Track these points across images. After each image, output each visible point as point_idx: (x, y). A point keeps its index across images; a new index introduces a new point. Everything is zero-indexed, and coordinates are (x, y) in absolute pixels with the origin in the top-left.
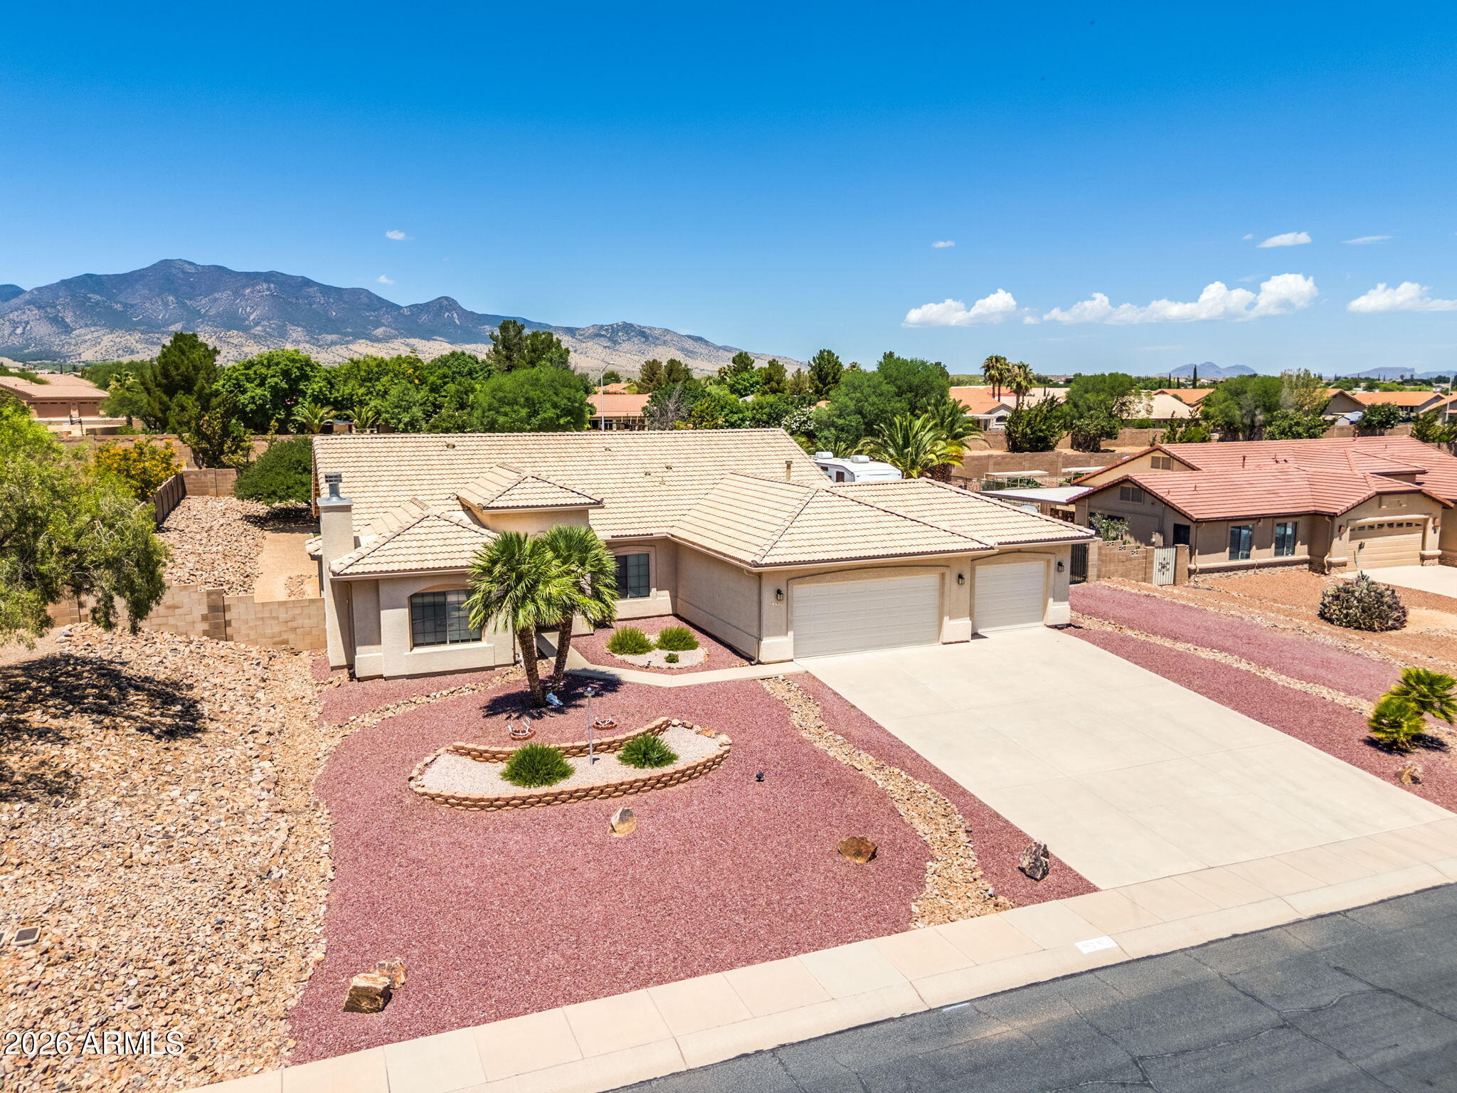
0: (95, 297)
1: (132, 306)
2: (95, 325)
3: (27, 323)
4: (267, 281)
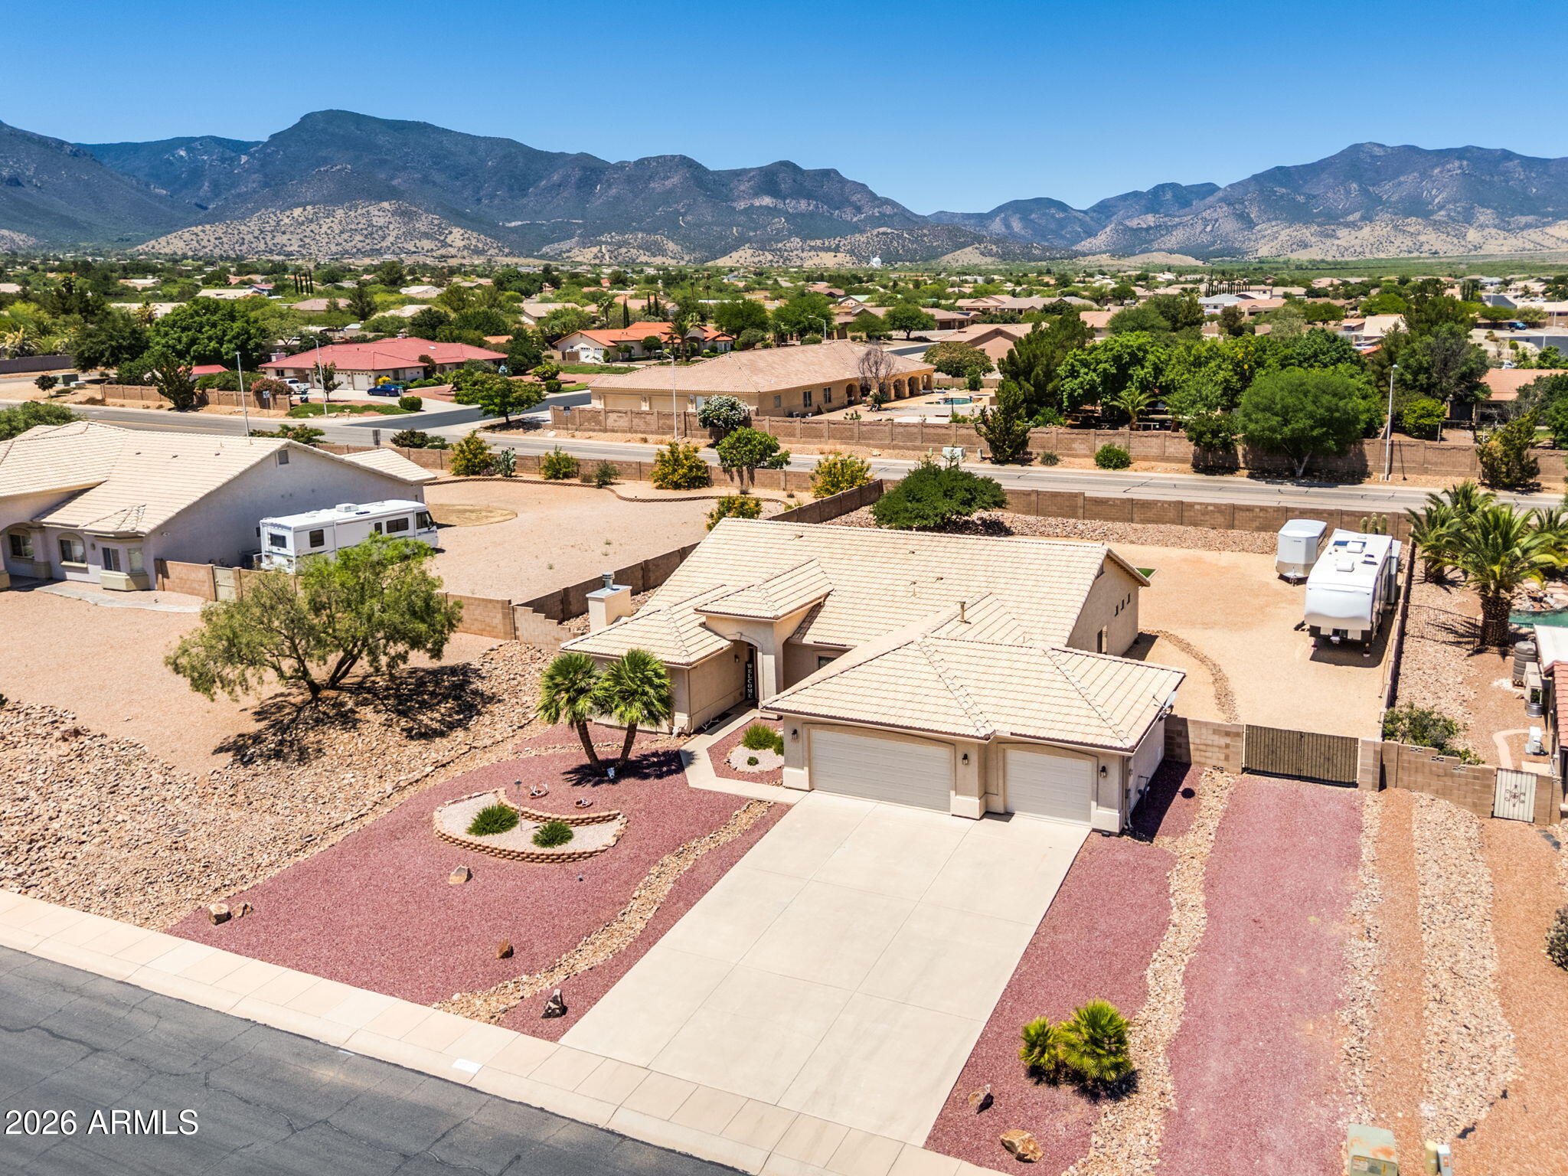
0: (1281, 190)
1: (1315, 197)
2: (1277, 219)
3: (1217, 220)
4: (1460, 158)
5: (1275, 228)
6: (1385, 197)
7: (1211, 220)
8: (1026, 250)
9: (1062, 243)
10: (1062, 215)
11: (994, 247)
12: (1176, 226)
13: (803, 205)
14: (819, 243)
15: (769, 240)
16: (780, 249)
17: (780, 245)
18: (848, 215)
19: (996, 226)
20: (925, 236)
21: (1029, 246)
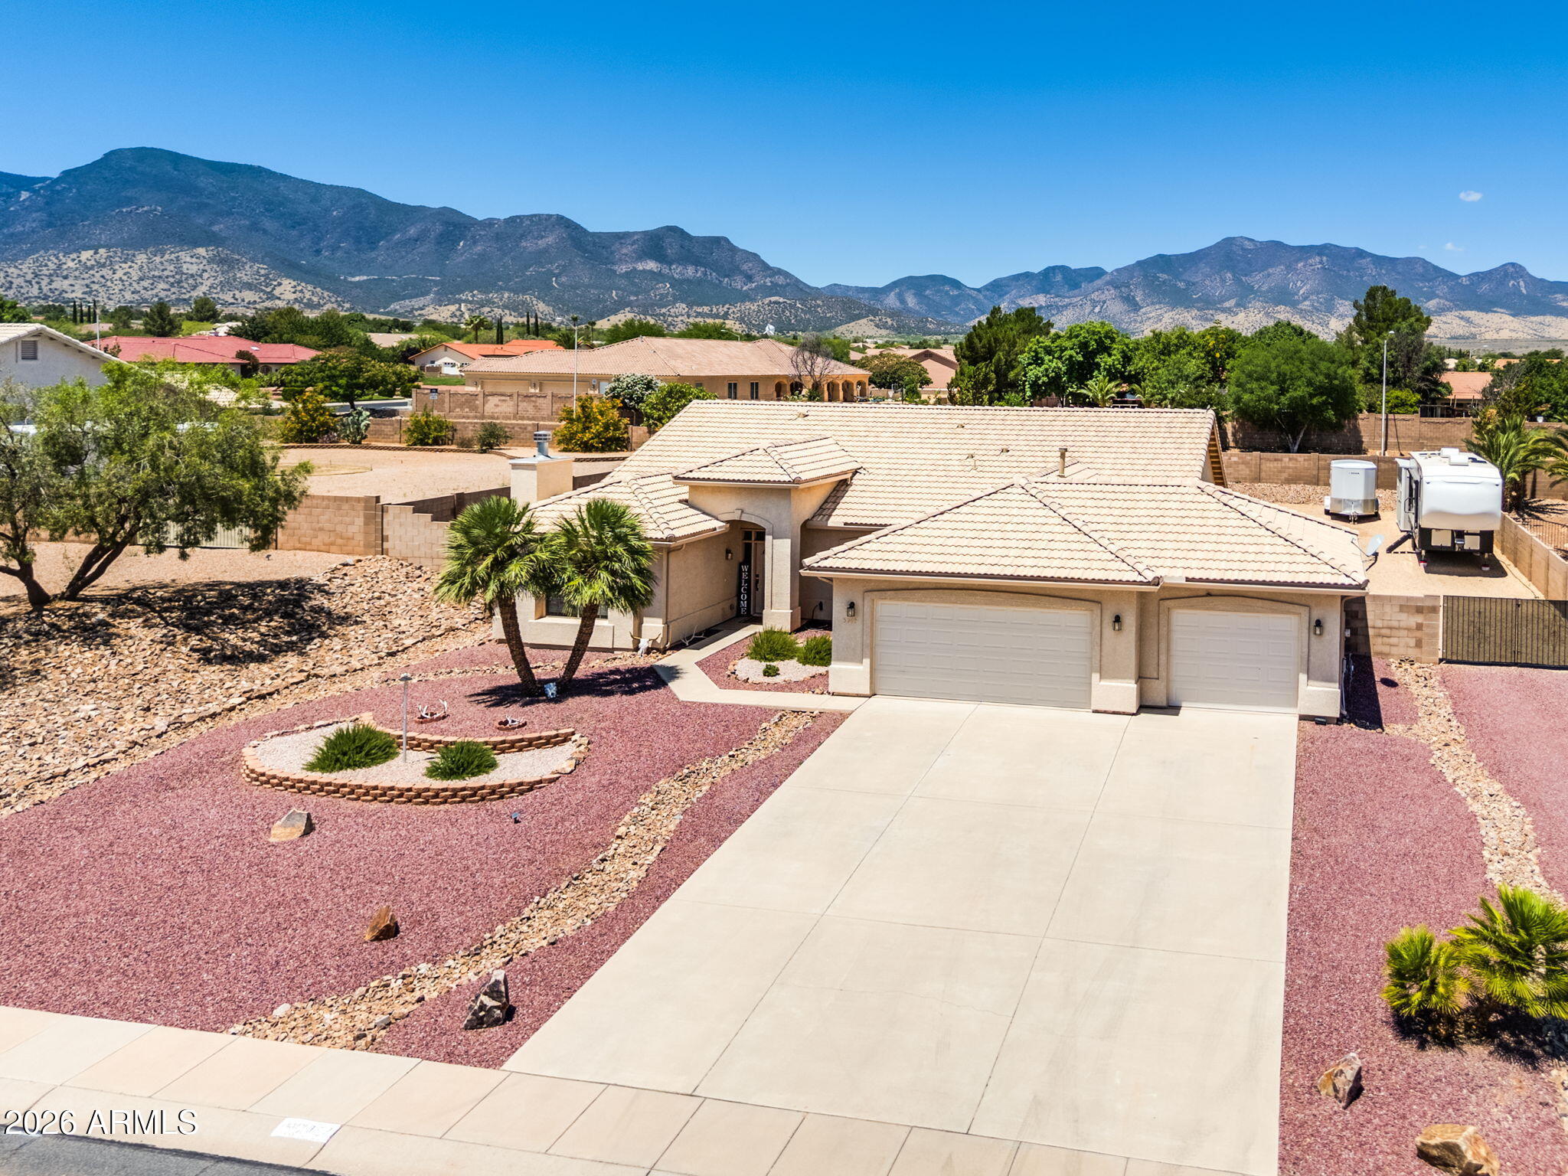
0: (1163, 276)
1: (1194, 284)
2: (1160, 303)
3: (1104, 302)
4: (1320, 254)
5: (1159, 312)
6: (1256, 286)
7: (1099, 302)
8: (921, 324)
9: (957, 320)
10: (956, 293)
11: (889, 320)
12: (1066, 307)
13: (690, 271)
14: (706, 309)
15: (652, 305)
16: (664, 315)
17: (664, 310)
18: (738, 283)
19: (891, 300)
20: (819, 306)
21: (923, 320)
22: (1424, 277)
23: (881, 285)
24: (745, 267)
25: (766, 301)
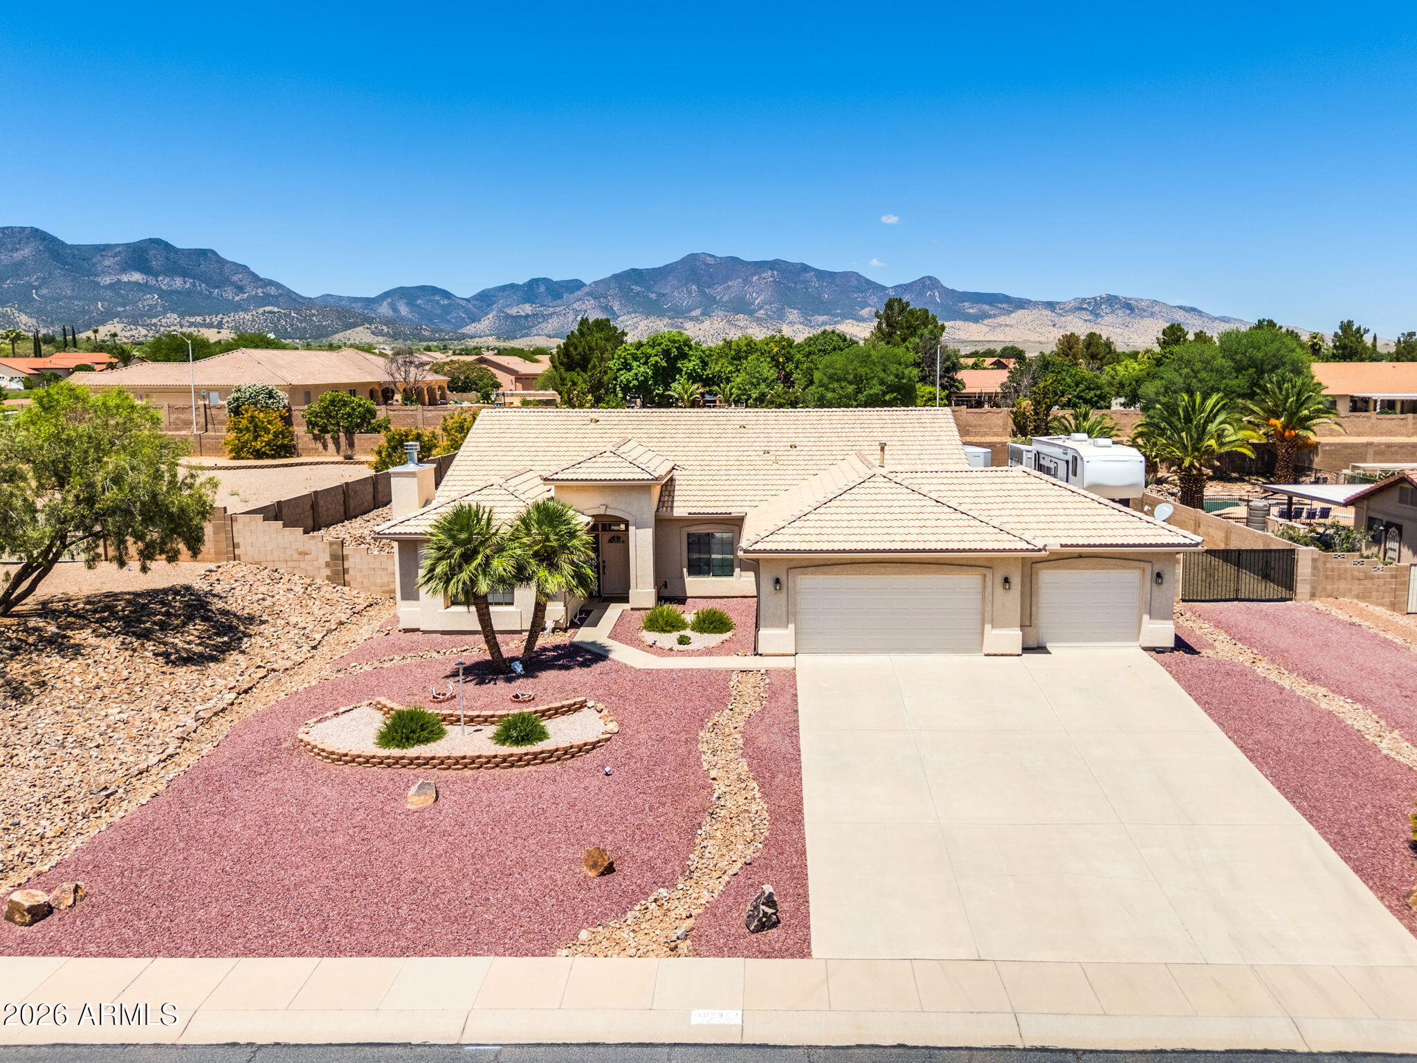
0: (637, 288)
1: (664, 295)
2: (635, 312)
3: (586, 311)
4: (772, 269)
5: (635, 320)
6: (718, 298)
7: (580, 311)
8: (415, 332)
9: (448, 327)
10: (446, 302)
11: (384, 327)
12: (551, 315)
13: (178, 282)
14: (199, 319)
15: (142, 316)
16: (155, 325)
17: (154, 321)
18: (229, 293)
19: (384, 309)
20: (314, 315)
21: (418, 328)
22: (858, 289)
23: (373, 295)
24: (235, 278)
25: (261, 310)
